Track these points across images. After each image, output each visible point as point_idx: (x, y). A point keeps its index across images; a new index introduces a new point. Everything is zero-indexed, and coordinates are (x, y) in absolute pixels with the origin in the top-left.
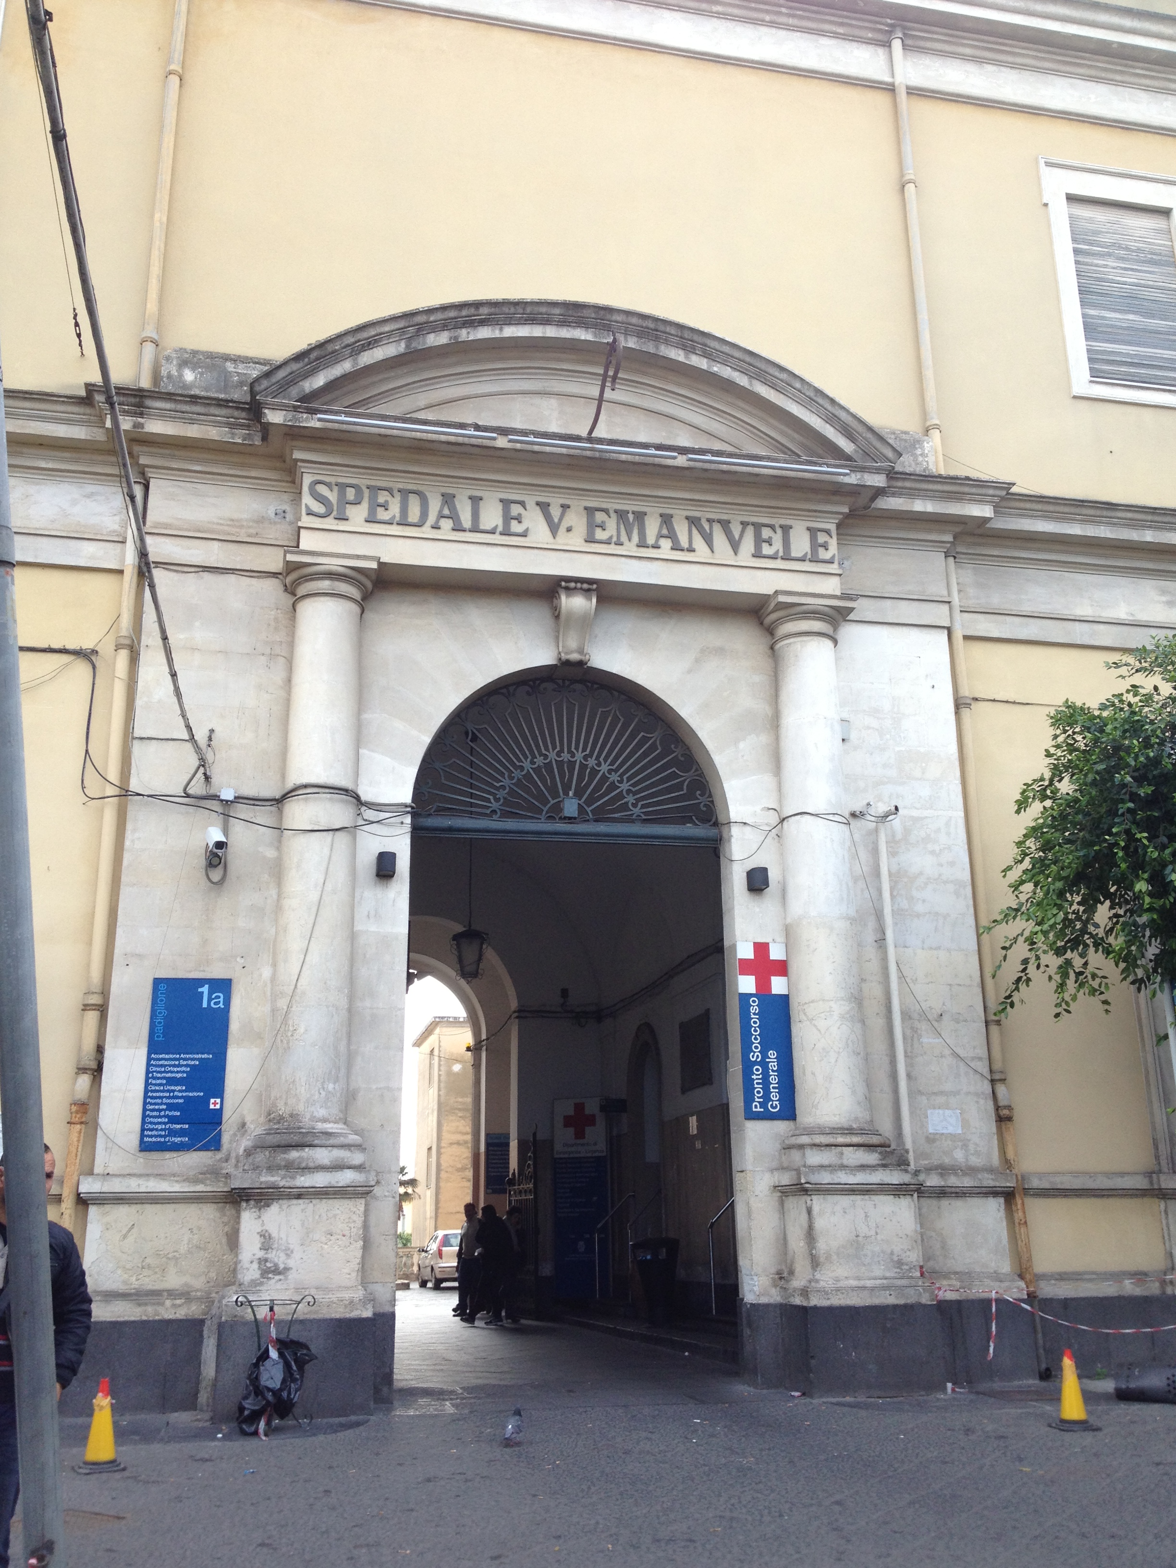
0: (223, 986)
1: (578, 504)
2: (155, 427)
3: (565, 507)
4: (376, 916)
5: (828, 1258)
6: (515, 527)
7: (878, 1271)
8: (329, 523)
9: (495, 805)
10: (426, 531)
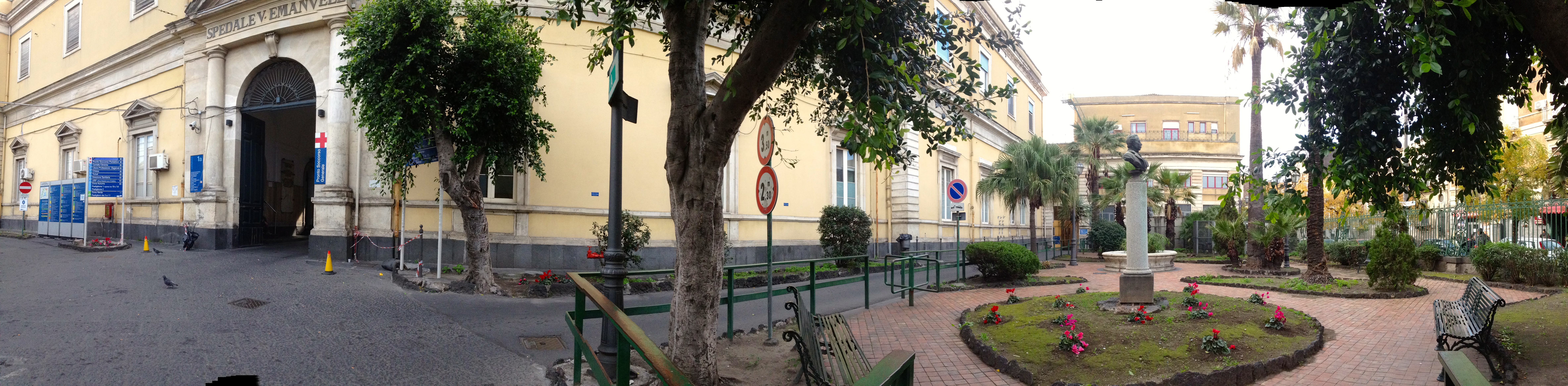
0: (201, 156)
1: (268, 9)
2: (179, 30)
3: (265, 11)
4: (229, 136)
5: (319, 222)
6: (252, 22)
7: (333, 227)
8: (212, 39)
9: (261, 102)
10: (232, 32)
